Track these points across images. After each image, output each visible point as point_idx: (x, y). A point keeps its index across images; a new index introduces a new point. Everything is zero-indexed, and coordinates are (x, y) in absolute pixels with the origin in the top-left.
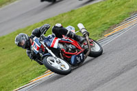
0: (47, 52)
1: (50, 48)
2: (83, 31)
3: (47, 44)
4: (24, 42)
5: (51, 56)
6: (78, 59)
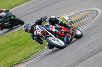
2: (69, 21)
4: (29, 28)
5: (51, 36)
6: (69, 39)
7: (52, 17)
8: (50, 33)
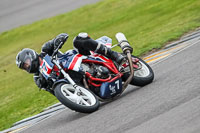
0: (62, 76)
1: (67, 71)
3: (64, 64)
7: (81, 35)
8: (66, 76)
